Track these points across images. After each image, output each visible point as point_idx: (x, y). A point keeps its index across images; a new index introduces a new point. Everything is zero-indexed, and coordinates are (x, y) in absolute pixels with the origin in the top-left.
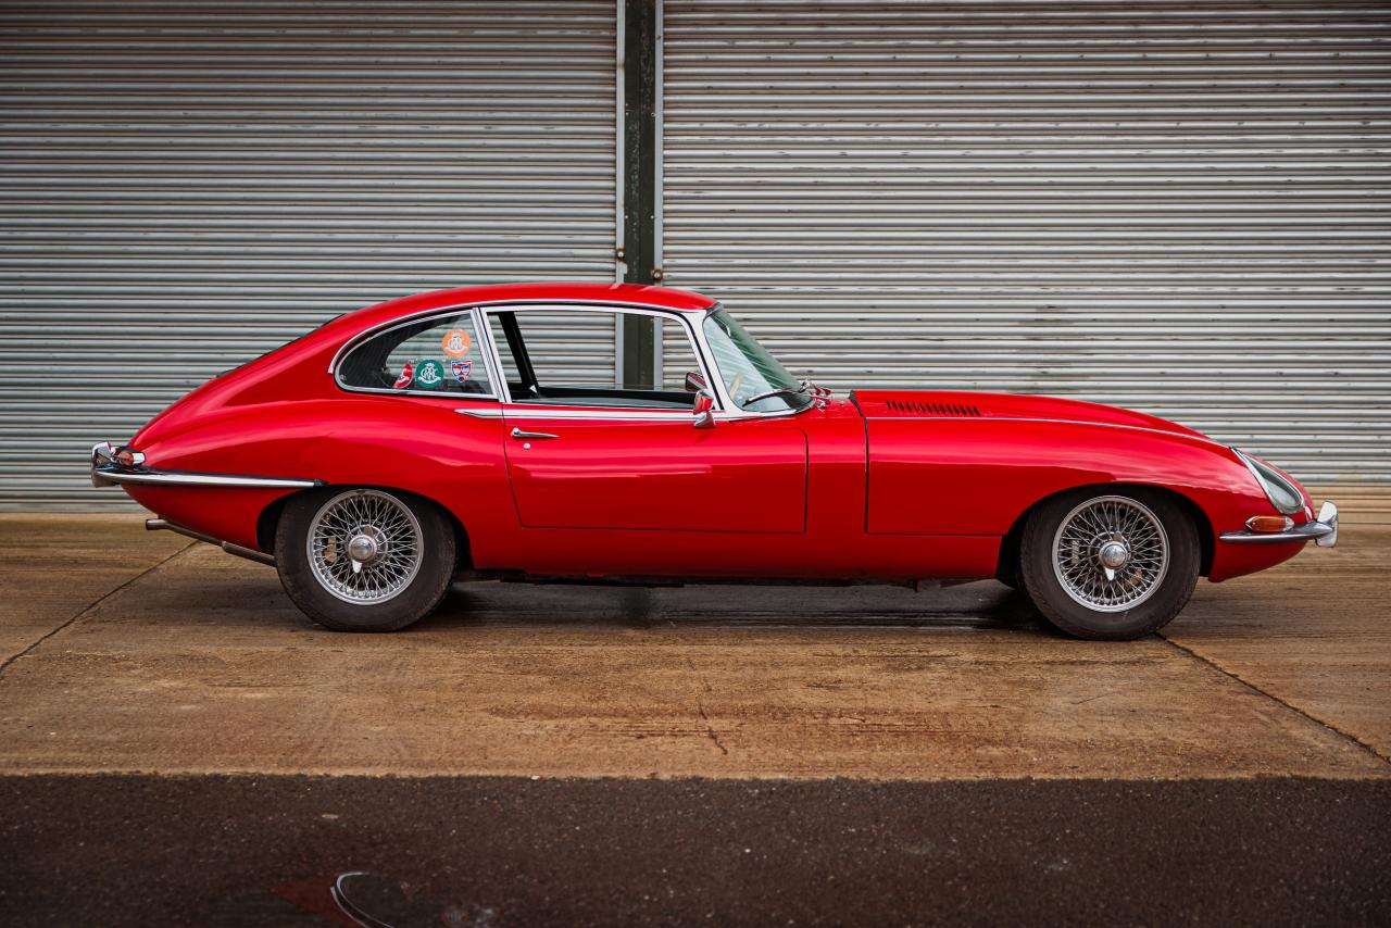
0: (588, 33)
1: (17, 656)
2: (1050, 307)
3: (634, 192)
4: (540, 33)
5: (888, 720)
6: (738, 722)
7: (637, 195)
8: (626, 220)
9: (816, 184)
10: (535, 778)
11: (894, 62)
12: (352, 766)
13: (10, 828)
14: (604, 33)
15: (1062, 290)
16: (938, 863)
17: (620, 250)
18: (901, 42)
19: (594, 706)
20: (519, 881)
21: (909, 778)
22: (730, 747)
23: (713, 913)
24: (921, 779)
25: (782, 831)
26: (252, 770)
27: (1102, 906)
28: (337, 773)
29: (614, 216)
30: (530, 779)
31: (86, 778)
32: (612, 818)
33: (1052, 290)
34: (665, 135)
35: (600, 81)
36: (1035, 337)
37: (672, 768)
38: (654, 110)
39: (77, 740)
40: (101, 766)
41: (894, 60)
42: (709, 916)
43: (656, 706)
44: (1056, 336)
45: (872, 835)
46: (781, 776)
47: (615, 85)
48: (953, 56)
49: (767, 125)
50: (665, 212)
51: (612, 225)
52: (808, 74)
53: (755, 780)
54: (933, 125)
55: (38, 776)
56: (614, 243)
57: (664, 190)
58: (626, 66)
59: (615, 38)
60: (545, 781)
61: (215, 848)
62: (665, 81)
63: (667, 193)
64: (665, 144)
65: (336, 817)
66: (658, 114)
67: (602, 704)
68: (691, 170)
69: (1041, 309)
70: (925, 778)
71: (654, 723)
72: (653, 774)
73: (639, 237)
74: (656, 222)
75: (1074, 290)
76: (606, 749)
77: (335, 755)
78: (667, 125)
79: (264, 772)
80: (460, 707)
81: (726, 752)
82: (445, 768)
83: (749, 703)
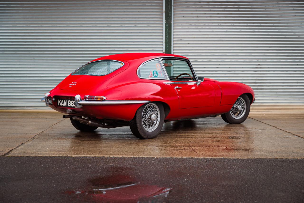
0: (157, 5)
1: (37, 135)
2: (259, 65)
3: (167, 40)
4: (147, 5)
5: (232, 147)
6: (198, 148)
7: (168, 40)
8: (165, 46)
9: (207, 38)
10: (155, 157)
11: (224, 11)
12: (114, 155)
13: (41, 166)
14: (161, 5)
15: (262, 61)
16: (250, 174)
17: (164, 52)
18: (226, 6)
19: (166, 145)
20: (156, 176)
21: (239, 158)
22: (198, 152)
23: (201, 182)
24: (242, 158)
25: (213, 167)
26: (92, 156)
27: (289, 182)
28: (111, 156)
29: (163, 45)
30: (154, 158)
31: (57, 157)
32: (174, 165)
33: (259, 61)
34: (174, 27)
35: (160, 15)
36: (256, 71)
37: (186, 156)
38: (171, 22)
39: (53, 150)
40: (59, 154)
41: (224, 10)
42: (200, 183)
43: (179, 144)
44: (260, 71)
45: (234, 168)
46: (211, 157)
47: (163, 16)
48: (237, 9)
49: (196, 25)
50: (174, 44)
51: (162, 47)
52: (205, 14)
53: (205, 158)
54: (233, 25)
55: (45, 156)
56: (163, 51)
57: (174, 39)
58: (165, 12)
59: (163, 6)
60: (158, 158)
61: (87, 170)
62: (174, 15)
63: (174, 40)
64: (174, 29)
65: (113, 164)
66: (172, 22)
67: (168, 144)
68: (180, 35)
69: (257, 65)
70: (243, 158)
71: (180, 148)
72: (182, 157)
73: (168, 49)
74: (172, 46)
75: (264, 61)
76: (170, 152)
77: (110, 153)
78: (174, 25)
79: (95, 156)
80: (136, 145)
81: (197, 153)
82: (135, 155)
83: (200, 144)
